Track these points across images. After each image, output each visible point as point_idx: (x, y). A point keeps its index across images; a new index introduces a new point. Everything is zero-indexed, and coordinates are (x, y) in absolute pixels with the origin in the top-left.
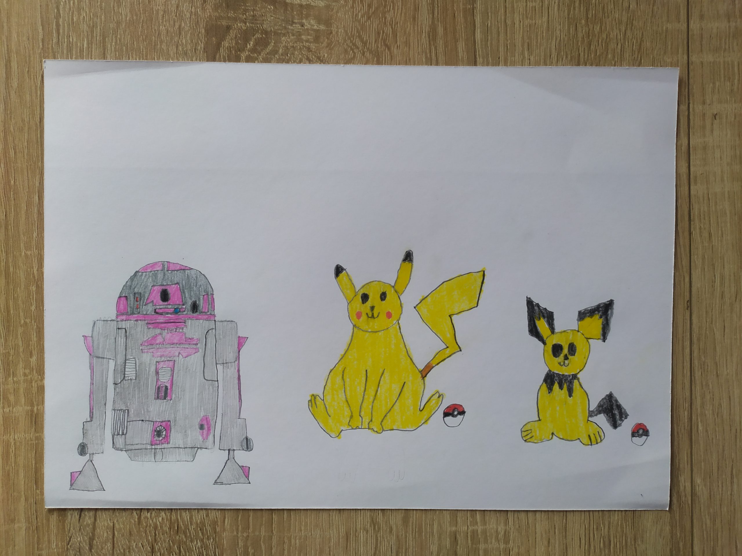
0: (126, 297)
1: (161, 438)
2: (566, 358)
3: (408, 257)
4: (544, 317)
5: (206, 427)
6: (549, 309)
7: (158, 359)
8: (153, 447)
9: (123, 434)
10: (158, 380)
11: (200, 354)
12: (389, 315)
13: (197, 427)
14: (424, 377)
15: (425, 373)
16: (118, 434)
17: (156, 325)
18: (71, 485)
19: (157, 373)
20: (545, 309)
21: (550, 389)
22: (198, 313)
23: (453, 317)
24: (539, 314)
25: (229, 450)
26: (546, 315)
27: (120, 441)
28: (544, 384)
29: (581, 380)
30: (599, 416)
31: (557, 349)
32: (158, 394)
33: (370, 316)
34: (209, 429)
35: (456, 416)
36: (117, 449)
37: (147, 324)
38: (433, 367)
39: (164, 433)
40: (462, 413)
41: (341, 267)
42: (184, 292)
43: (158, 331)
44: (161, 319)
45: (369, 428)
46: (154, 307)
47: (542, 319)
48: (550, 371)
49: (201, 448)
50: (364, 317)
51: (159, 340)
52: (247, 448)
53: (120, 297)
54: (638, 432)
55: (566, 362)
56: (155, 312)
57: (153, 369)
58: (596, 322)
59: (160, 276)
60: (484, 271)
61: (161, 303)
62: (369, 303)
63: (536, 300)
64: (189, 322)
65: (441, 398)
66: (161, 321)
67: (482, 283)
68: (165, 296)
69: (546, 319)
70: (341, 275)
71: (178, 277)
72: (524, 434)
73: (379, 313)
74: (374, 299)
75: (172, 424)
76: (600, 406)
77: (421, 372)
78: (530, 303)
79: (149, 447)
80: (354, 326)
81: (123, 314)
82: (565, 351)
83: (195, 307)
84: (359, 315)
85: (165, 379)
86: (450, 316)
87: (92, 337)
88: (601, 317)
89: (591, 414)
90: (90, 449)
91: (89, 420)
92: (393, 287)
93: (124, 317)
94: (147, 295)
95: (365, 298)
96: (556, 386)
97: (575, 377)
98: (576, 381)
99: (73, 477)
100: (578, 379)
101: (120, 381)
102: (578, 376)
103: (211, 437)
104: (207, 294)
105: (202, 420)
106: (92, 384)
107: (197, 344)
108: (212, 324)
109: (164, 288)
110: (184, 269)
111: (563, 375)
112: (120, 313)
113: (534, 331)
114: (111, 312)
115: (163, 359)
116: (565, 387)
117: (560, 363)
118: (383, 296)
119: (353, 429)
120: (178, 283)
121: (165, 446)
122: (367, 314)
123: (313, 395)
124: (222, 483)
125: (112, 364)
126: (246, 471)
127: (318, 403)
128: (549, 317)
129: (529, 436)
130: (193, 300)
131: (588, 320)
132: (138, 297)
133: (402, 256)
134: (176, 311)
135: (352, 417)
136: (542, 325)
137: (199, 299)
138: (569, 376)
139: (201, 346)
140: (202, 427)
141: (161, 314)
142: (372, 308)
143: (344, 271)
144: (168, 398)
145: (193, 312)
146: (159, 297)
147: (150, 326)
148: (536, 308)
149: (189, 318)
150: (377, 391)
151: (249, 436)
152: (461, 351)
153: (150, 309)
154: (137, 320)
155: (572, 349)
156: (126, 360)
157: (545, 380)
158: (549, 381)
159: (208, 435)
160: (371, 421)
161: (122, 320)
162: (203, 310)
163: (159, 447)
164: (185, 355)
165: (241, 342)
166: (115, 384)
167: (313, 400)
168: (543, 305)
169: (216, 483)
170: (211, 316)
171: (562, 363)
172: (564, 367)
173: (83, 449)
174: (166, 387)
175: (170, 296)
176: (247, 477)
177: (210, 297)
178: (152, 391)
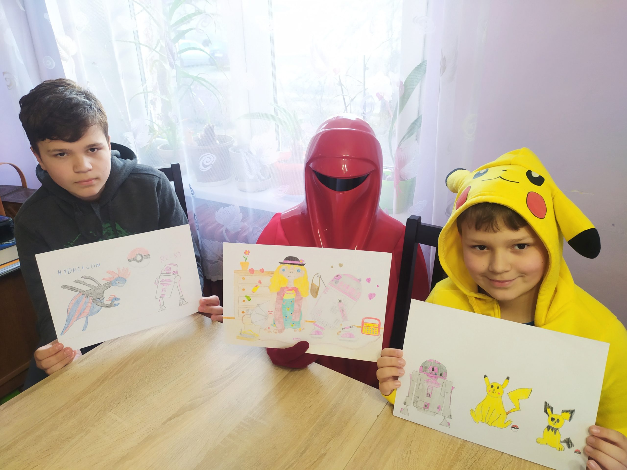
0: (423, 367)
1: (426, 407)
2: (555, 423)
3: (508, 378)
4: (550, 408)
5: (439, 408)
6: (552, 406)
7: (429, 386)
8: (424, 409)
9: (416, 403)
10: (428, 392)
11: (440, 388)
12: (499, 393)
13: (437, 408)
14: (507, 415)
15: (508, 413)
16: (415, 402)
17: (430, 376)
18: (401, 412)
19: (428, 389)
20: (551, 406)
21: (548, 430)
22: (442, 377)
23: (519, 400)
24: (548, 407)
25: (445, 417)
26: (551, 408)
27: (415, 404)
28: (547, 428)
29: (559, 431)
30: (564, 443)
31: (553, 419)
32: (427, 395)
33: (493, 392)
34: (440, 409)
35: (516, 429)
36: (414, 406)
37: (427, 375)
38: (511, 413)
39: (427, 406)
40: (518, 428)
41: (486, 376)
42: (438, 370)
43: (430, 378)
44: (431, 375)
45: (487, 424)
46: (430, 372)
47: (549, 408)
48: (549, 425)
49: (437, 414)
50: (491, 392)
51: (430, 381)
52: (450, 418)
53: (421, 366)
54: (577, 452)
55: (555, 424)
56: (430, 373)
57: (427, 388)
58: (568, 415)
59: (433, 363)
60: (532, 389)
61: (432, 371)
62: (493, 388)
63: (548, 402)
64: (439, 378)
65: (511, 422)
66: (431, 376)
67: (531, 392)
68: (433, 369)
69: (550, 409)
70: (486, 378)
71: (438, 365)
72: (537, 441)
73: (496, 392)
74: (495, 387)
75: (430, 405)
76: (565, 440)
77: (506, 413)
78: (546, 403)
79: (423, 408)
80: (488, 394)
81: (421, 371)
82: (556, 420)
83: (441, 375)
84: (489, 391)
85: (430, 392)
86: (519, 399)
87: (412, 374)
88: (570, 414)
89: (561, 442)
90: (407, 404)
91: (408, 396)
92: (502, 386)
93: (421, 372)
94: (428, 368)
95: (492, 386)
96: (551, 430)
97: (557, 429)
98: (557, 431)
99: (402, 410)
100: (559, 430)
101: (417, 388)
102: (559, 429)
103: (440, 411)
104: (445, 372)
105: (438, 406)
106: (410, 387)
107: (440, 385)
108: (445, 381)
109: (433, 367)
110: (439, 363)
111: (553, 428)
112: (420, 370)
113: (546, 411)
114: (418, 370)
115: (430, 386)
116: (554, 431)
117: (553, 424)
118: (498, 388)
119: (482, 422)
120: (437, 367)
121: (427, 410)
122: (492, 391)
123: (472, 409)
124: (442, 425)
125: (416, 383)
126: (449, 424)
127: (473, 412)
128: (552, 409)
129: (539, 442)
130: (441, 373)
131: (565, 413)
132: (426, 368)
133: (506, 377)
134: (436, 374)
135: (483, 419)
136: (549, 410)
137: (443, 373)
138: (556, 428)
139: (441, 386)
140: (438, 408)
141: (431, 374)
142: (494, 390)
143: (487, 377)
144: (430, 397)
145: (440, 376)
146: (432, 369)
147: (428, 376)
148: (548, 405)
149: (439, 377)
150: (491, 414)
151: (451, 415)
152: (520, 410)
153: (428, 372)
154: (424, 374)
155: (558, 421)
156: (420, 383)
157: (547, 427)
158: (548, 428)
159: (439, 410)
160: (489, 422)
161: (420, 373)
162: (443, 376)
163: (426, 409)
164: (436, 387)
165: (453, 388)
166: (416, 389)
167: (472, 411)
168: (550, 405)
169: (440, 424)
170: (445, 378)
171: (554, 424)
172: (554, 425)
173: (405, 403)
174: (430, 394)
175: (435, 370)
176: (449, 425)
177: (446, 373)
178: (426, 395)
